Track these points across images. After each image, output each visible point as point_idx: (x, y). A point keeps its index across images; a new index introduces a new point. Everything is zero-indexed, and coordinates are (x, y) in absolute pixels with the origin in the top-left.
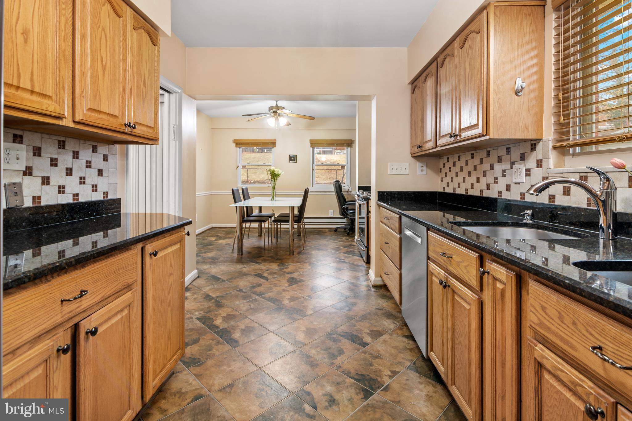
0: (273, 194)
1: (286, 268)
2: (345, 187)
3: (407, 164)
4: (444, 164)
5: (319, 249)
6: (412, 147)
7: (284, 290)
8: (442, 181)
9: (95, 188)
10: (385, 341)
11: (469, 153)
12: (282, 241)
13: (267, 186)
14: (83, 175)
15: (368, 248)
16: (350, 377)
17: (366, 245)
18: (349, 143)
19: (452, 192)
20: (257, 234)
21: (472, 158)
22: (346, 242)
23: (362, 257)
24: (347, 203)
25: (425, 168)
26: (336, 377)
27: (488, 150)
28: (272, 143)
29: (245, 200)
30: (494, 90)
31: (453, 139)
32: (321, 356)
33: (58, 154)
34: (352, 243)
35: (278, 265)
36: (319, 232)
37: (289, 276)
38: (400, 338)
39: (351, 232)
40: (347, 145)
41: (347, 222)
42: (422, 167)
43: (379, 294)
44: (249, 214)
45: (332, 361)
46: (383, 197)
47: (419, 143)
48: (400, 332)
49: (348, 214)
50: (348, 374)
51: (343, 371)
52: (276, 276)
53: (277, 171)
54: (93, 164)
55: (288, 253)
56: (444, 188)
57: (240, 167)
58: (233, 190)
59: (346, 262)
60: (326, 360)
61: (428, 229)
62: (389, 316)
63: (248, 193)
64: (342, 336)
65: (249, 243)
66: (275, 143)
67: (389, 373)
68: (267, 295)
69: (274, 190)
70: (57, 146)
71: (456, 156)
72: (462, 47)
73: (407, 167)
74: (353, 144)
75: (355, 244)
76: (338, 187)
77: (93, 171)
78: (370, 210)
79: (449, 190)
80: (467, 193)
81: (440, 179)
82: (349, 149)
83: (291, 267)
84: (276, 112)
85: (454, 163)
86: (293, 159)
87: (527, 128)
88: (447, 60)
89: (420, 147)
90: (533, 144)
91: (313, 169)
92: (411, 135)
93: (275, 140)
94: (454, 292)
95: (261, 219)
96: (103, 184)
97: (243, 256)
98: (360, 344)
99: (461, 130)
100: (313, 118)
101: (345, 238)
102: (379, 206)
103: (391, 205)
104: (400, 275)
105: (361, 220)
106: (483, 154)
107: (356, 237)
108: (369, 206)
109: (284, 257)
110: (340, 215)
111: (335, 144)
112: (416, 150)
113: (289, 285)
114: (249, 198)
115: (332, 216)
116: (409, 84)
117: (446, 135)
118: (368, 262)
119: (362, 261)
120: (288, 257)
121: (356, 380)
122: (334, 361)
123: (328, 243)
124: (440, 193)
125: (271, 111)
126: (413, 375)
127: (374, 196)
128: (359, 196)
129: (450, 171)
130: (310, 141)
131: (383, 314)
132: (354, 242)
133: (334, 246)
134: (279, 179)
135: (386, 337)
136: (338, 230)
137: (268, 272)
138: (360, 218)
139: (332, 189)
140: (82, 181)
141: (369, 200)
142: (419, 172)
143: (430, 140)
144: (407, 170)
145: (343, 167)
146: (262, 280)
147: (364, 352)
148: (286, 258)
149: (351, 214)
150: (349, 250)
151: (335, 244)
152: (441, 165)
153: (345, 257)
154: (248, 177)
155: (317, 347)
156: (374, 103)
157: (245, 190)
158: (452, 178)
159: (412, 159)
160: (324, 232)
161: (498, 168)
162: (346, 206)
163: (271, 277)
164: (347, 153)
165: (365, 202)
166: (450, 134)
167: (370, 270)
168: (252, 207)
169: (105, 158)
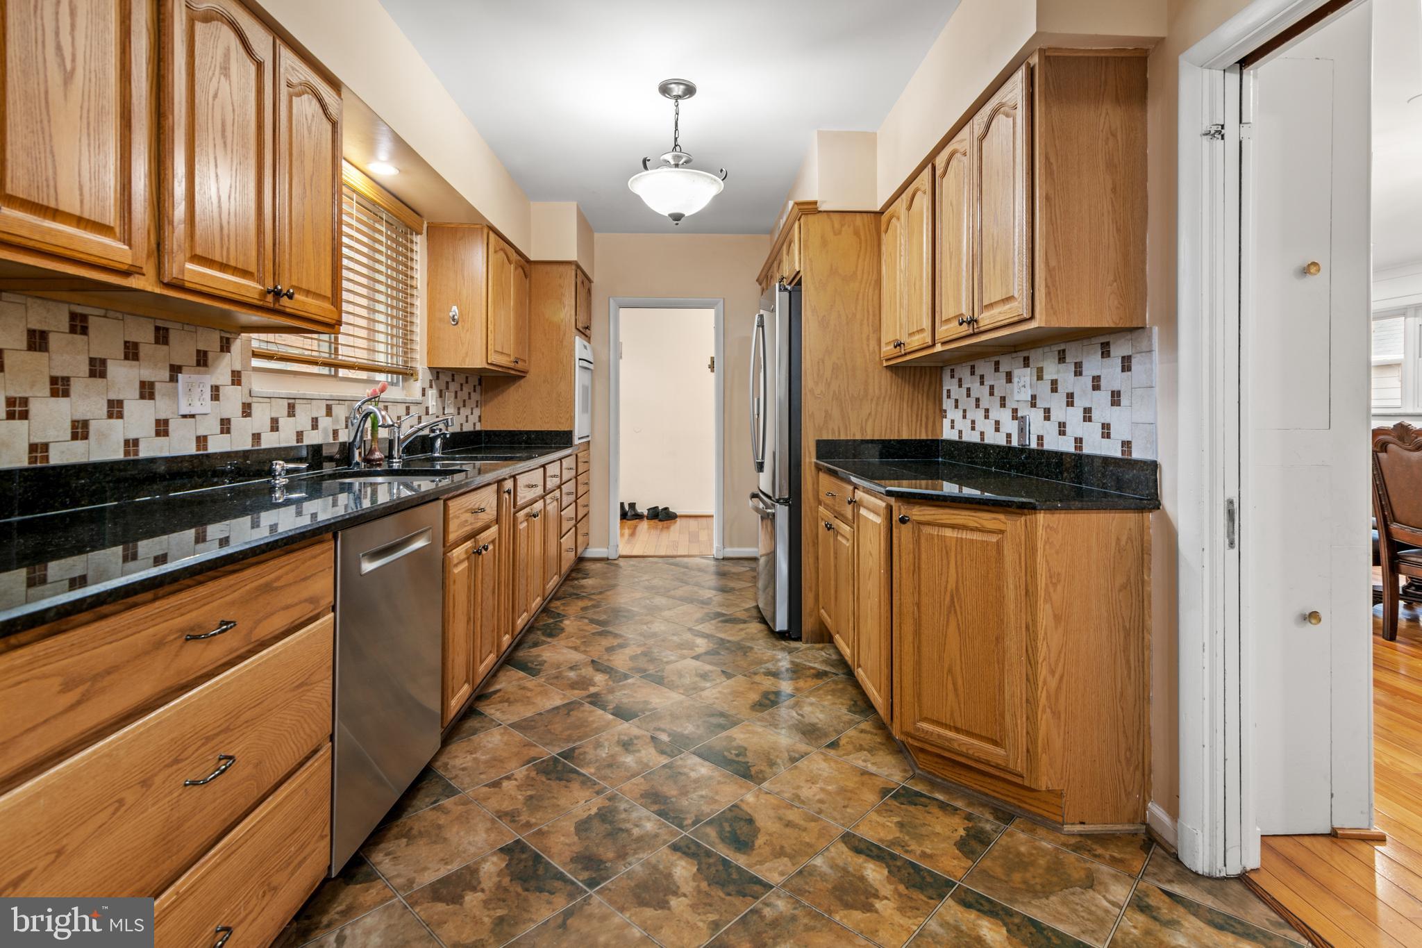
9: (1106, 431)
14: (1088, 405)
16: (584, 775)
26: (611, 775)
32: (634, 815)
33: (1058, 372)
45: (611, 803)
51: (595, 784)
54: (1103, 383)
60: (623, 806)
70: (1057, 361)
77: (1104, 396)
96: (1123, 422)
98: (524, 848)
122: (607, 803)
140: (1087, 415)
147: (527, 825)
155: (640, 839)
161: (125, 373)
169: (1126, 365)
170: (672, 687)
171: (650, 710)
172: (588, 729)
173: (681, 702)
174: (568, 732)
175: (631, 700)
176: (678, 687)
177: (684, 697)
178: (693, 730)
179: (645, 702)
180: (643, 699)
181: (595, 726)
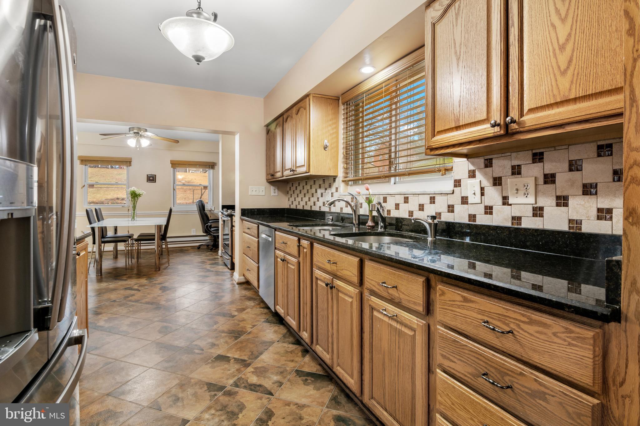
0: (134, 214)
1: (155, 281)
2: (208, 207)
3: (264, 187)
4: (290, 188)
5: (184, 264)
6: (267, 174)
7: (159, 296)
8: (289, 200)
10: (247, 313)
11: (305, 181)
12: (143, 260)
13: (121, 206)
15: (232, 257)
17: (230, 254)
18: (212, 165)
19: (295, 208)
20: (112, 257)
21: (306, 184)
22: (210, 256)
23: (226, 266)
24: (210, 221)
25: (276, 191)
26: (214, 335)
27: (315, 180)
28: (127, 162)
29: (99, 221)
30: (313, 146)
31: (292, 172)
32: (201, 327)
34: (216, 257)
35: (146, 280)
36: (182, 251)
37: (161, 285)
38: (258, 309)
39: (214, 248)
40: (210, 168)
41: (209, 240)
42: (275, 190)
43: (242, 288)
44: (104, 236)
45: (210, 328)
46: (246, 213)
47: (272, 172)
48: (258, 306)
49: (211, 232)
50: (223, 332)
51: (219, 331)
52: (147, 287)
53: (138, 191)
55: (154, 270)
56: (290, 205)
57: (87, 186)
58: (87, 211)
59: (213, 271)
60: (206, 328)
61: (275, 230)
62: (250, 299)
63: (101, 214)
64: (215, 315)
65: (107, 264)
66: (130, 162)
67: (251, 326)
68: (143, 301)
69: (134, 210)
71: (297, 183)
72: (297, 114)
73: (264, 190)
74: (216, 167)
75: (219, 257)
76: (202, 207)
78: (233, 224)
79: (293, 207)
80: (303, 208)
81: (287, 199)
82: (212, 171)
83: (160, 279)
84: (138, 133)
85: (296, 187)
86: (151, 178)
87: (330, 169)
88: (289, 119)
89: (272, 175)
90: (334, 178)
91: (174, 189)
92: (267, 166)
93: (131, 159)
94: (288, 263)
95: (116, 240)
97: (103, 276)
98: (230, 317)
99: (296, 167)
100: (177, 142)
101: (209, 253)
102: (242, 220)
103: (250, 218)
104: (258, 267)
105: (226, 237)
106: (312, 182)
107: (220, 252)
108: (233, 221)
109: (150, 273)
110: (204, 233)
111: (198, 166)
112: (270, 177)
113: (163, 292)
114: (103, 219)
115: (194, 234)
116: (265, 126)
117: (288, 169)
118: (233, 268)
119: (227, 269)
120: (154, 273)
121: (229, 333)
122: (212, 328)
123: (192, 258)
124: (287, 209)
125: (132, 132)
126: (266, 325)
127: (237, 213)
128: (222, 213)
129: (294, 193)
130: (171, 161)
131: (246, 299)
132: (218, 255)
133: (199, 260)
134: (140, 200)
135: (249, 310)
136: (201, 247)
137: (138, 285)
138: (224, 235)
139: (195, 208)
141: (233, 217)
142: (272, 194)
143: (279, 171)
144: (264, 192)
145: (205, 188)
146: (133, 291)
147: (234, 320)
148: (153, 274)
149: (215, 232)
150: (214, 262)
151: (200, 259)
152: (288, 189)
153: (211, 267)
156: (237, 137)
157: (98, 211)
158: (295, 198)
159: (268, 184)
160: (187, 250)
161: (319, 191)
162: (209, 224)
163: (143, 288)
164: (209, 174)
165: (229, 218)
166: (290, 169)
167: (235, 273)
168: (106, 227)
170: (200, 383)
171: (209, 363)
172: (236, 347)
173: (192, 372)
174: (244, 345)
175: (223, 367)
176: (196, 384)
177: (190, 376)
178: (182, 357)
179: (214, 368)
180: (216, 369)
181: (234, 350)
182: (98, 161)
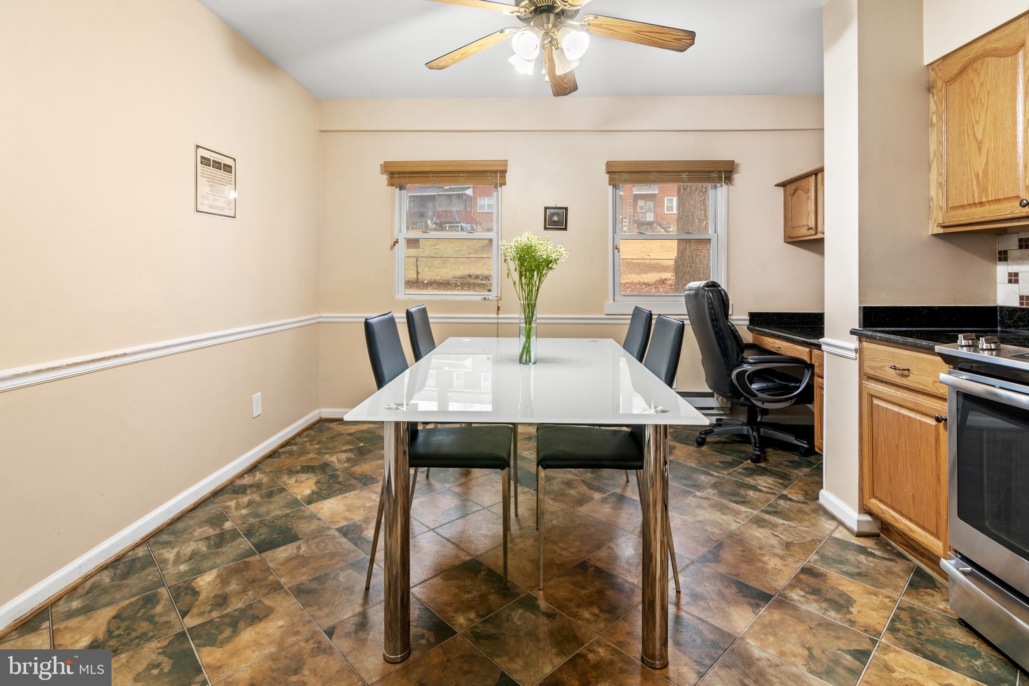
13: (479, 298)
18: (727, 172)
28: (496, 172)
40: (719, 178)
41: (718, 408)
57: (402, 243)
58: (368, 326)
66: (504, 172)
74: (735, 176)
76: (720, 307)
82: (724, 189)
86: (555, 219)
91: (615, 250)
93: (505, 163)
111: (684, 176)
130: (608, 164)
154: (418, 273)
157: (417, 318)
162: (747, 367)
182: (426, 172)
